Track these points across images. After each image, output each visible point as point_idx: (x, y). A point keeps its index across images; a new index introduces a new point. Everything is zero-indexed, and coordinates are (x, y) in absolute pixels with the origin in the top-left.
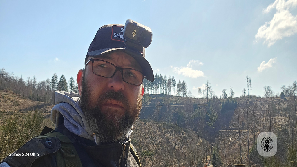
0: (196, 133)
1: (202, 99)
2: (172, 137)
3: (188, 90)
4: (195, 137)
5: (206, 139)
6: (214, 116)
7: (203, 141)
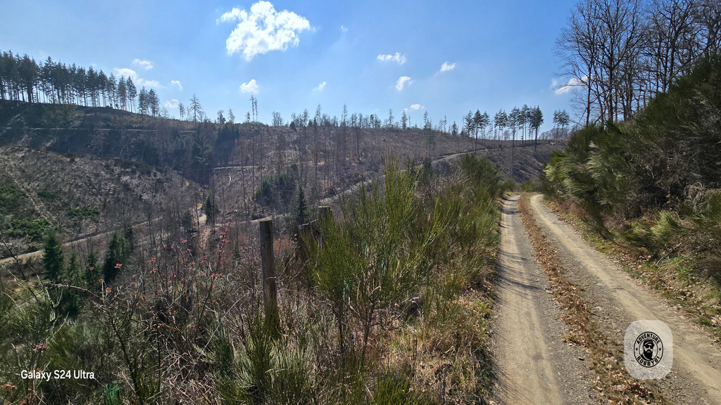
0: (179, 173)
1: (187, 122)
2: (135, 182)
3: (160, 106)
4: (176, 179)
5: (194, 181)
6: (207, 148)
7: (190, 185)
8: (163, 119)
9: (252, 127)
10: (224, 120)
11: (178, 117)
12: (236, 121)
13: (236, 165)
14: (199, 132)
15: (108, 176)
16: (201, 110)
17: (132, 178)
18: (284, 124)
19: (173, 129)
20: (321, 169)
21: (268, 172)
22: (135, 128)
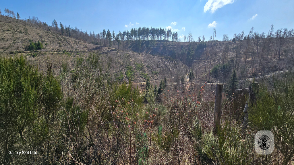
0: (182, 62)
1: (186, 42)
2: (168, 64)
3: (178, 38)
4: (181, 64)
5: (187, 65)
6: (192, 52)
8: (179, 42)
9: (212, 42)
10: (200, 40)
11: (183, 41)
12: (205, 41)
13: (203, 59)
18: (229, 40)
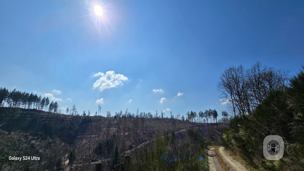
1: (69, 115)
4: (58, 142)
5: (67, 143)
7: (64, 145)
8: (58, 114)
9: (97, 118)
10: (86, 115)
11: (65, 113)
12: (91, 115)
13: (88, 135)
14: (73, 120)
15: (25, 141)
16: (76, 110)
17: (36, 142)
18: (112, 116)
19: (62, 118)
20: (126, 136)
21: (102, 138)
22: (45, 118)
